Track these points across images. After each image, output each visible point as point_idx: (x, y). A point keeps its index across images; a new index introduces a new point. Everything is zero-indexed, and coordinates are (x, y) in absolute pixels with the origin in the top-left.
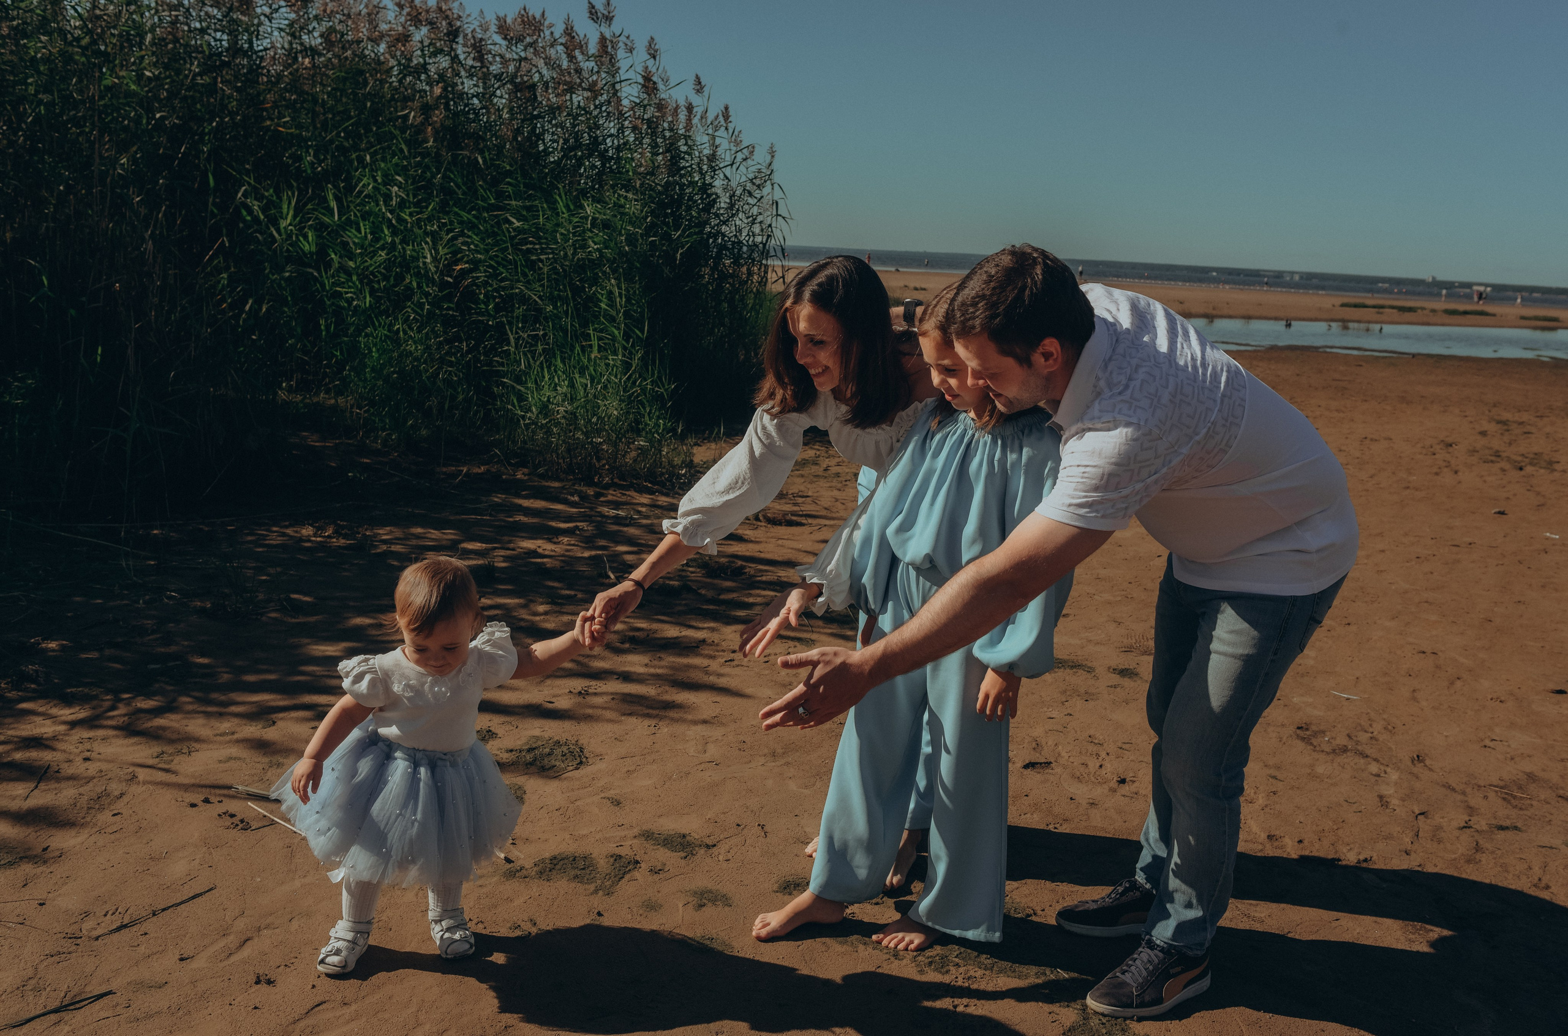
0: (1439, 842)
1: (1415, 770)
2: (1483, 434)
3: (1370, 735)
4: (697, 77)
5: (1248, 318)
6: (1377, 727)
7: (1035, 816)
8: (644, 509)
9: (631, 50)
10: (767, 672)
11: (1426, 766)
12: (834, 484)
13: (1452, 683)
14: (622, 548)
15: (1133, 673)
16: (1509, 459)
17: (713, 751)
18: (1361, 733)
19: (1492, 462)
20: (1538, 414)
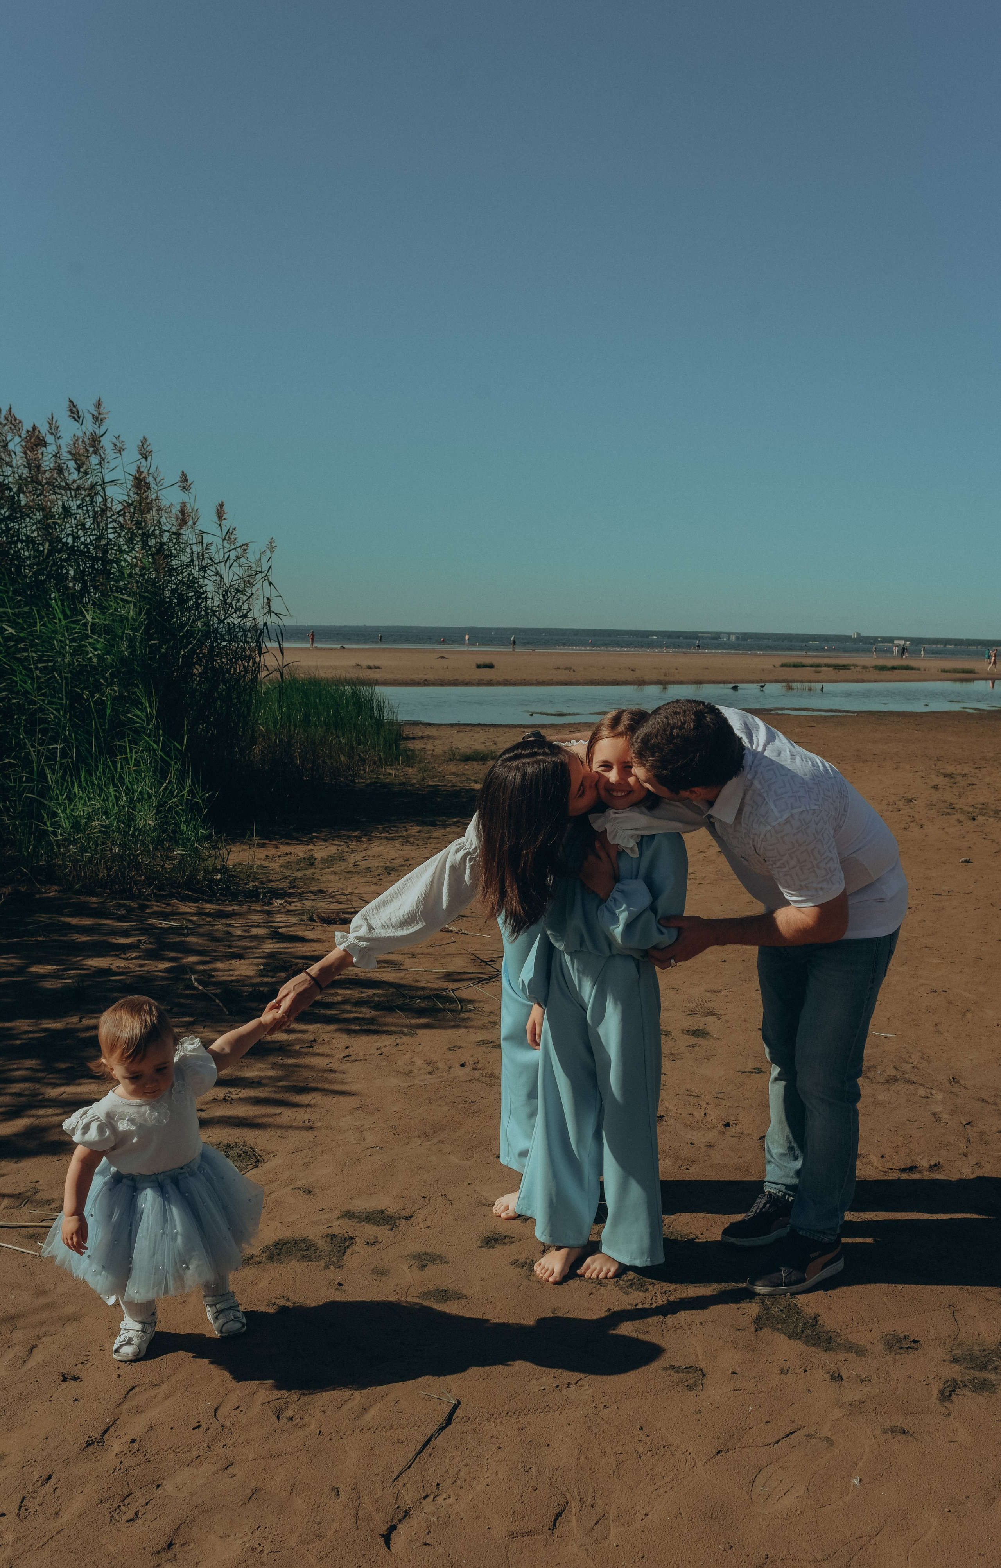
0: (987, 1144)
1: (954, 1090)
2: (935, 787)
3: (912, 1065)
4: (184, 475)
5: (700, 682)
6: (916, 1058)
7: (667, 1161)
8: (195, 918)
9: (120, 451)
10: (384, 1063)
11: (961, 1085)
12: (369, 879)
13: (964, 1015)
14: (192, 959)
15: (704, 1033)
16: (962, 811)
17: (371, 1138)
18: (904, 1065)
19: (949, 814)
20: (976, 766)
